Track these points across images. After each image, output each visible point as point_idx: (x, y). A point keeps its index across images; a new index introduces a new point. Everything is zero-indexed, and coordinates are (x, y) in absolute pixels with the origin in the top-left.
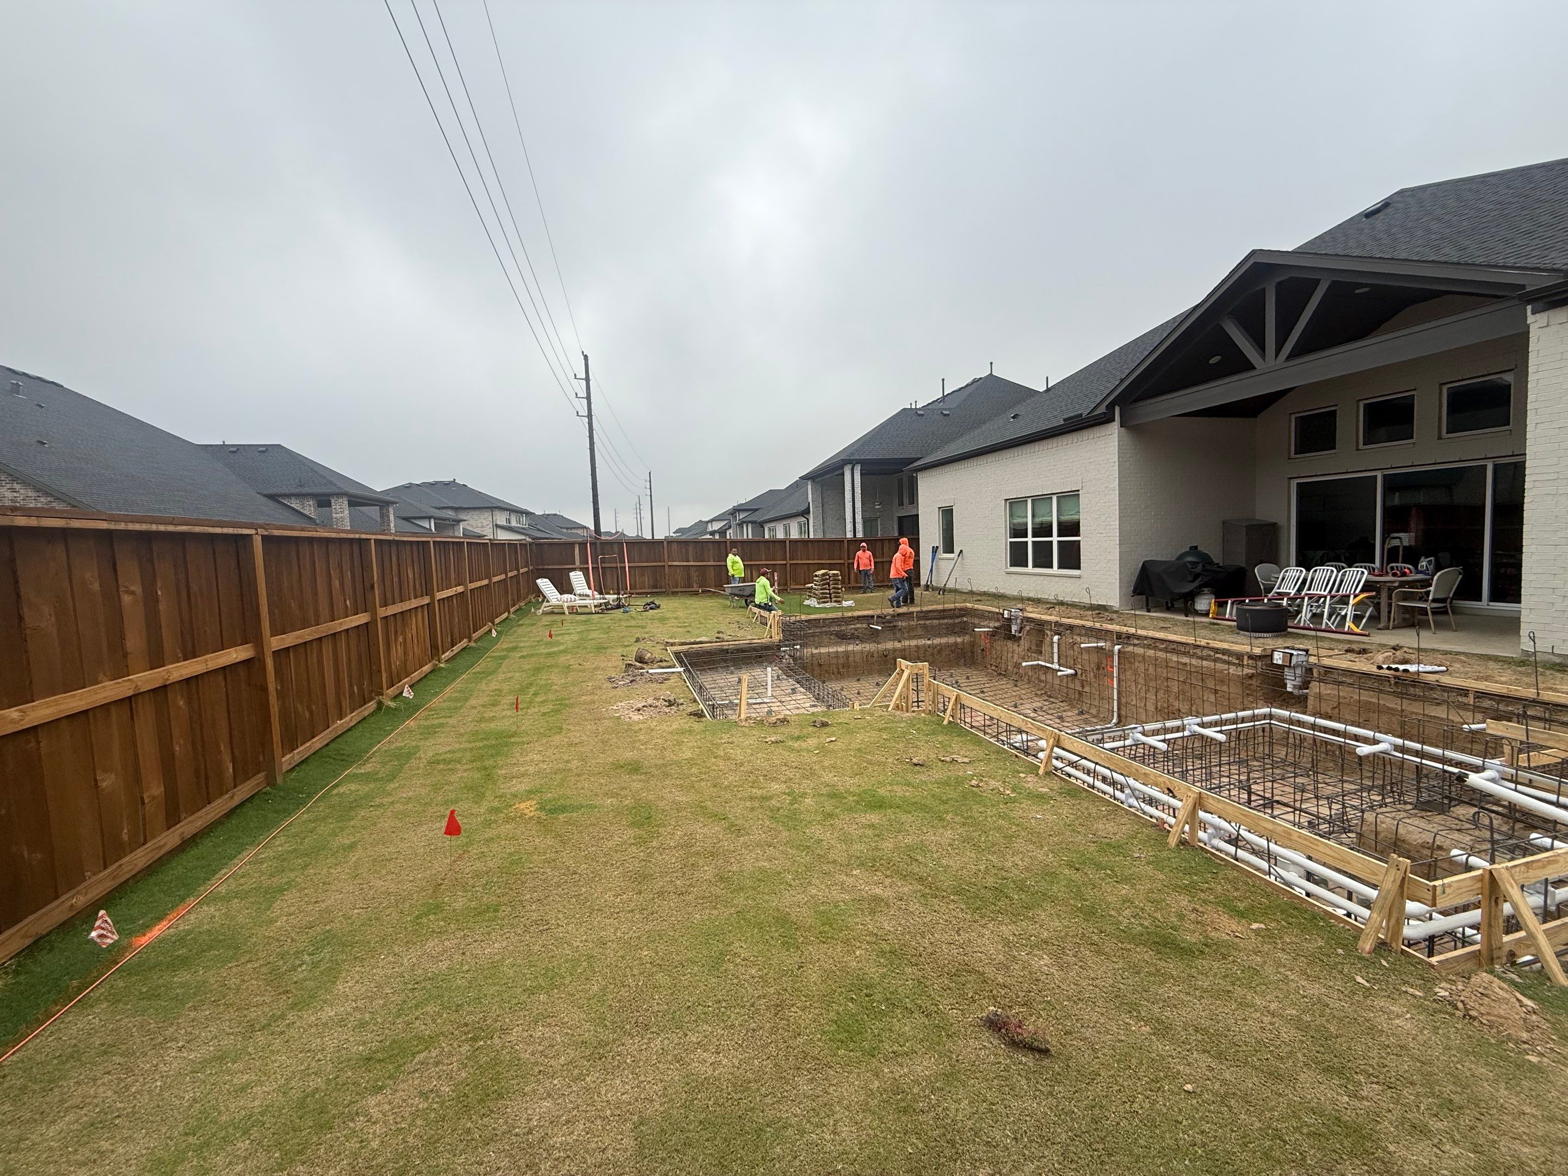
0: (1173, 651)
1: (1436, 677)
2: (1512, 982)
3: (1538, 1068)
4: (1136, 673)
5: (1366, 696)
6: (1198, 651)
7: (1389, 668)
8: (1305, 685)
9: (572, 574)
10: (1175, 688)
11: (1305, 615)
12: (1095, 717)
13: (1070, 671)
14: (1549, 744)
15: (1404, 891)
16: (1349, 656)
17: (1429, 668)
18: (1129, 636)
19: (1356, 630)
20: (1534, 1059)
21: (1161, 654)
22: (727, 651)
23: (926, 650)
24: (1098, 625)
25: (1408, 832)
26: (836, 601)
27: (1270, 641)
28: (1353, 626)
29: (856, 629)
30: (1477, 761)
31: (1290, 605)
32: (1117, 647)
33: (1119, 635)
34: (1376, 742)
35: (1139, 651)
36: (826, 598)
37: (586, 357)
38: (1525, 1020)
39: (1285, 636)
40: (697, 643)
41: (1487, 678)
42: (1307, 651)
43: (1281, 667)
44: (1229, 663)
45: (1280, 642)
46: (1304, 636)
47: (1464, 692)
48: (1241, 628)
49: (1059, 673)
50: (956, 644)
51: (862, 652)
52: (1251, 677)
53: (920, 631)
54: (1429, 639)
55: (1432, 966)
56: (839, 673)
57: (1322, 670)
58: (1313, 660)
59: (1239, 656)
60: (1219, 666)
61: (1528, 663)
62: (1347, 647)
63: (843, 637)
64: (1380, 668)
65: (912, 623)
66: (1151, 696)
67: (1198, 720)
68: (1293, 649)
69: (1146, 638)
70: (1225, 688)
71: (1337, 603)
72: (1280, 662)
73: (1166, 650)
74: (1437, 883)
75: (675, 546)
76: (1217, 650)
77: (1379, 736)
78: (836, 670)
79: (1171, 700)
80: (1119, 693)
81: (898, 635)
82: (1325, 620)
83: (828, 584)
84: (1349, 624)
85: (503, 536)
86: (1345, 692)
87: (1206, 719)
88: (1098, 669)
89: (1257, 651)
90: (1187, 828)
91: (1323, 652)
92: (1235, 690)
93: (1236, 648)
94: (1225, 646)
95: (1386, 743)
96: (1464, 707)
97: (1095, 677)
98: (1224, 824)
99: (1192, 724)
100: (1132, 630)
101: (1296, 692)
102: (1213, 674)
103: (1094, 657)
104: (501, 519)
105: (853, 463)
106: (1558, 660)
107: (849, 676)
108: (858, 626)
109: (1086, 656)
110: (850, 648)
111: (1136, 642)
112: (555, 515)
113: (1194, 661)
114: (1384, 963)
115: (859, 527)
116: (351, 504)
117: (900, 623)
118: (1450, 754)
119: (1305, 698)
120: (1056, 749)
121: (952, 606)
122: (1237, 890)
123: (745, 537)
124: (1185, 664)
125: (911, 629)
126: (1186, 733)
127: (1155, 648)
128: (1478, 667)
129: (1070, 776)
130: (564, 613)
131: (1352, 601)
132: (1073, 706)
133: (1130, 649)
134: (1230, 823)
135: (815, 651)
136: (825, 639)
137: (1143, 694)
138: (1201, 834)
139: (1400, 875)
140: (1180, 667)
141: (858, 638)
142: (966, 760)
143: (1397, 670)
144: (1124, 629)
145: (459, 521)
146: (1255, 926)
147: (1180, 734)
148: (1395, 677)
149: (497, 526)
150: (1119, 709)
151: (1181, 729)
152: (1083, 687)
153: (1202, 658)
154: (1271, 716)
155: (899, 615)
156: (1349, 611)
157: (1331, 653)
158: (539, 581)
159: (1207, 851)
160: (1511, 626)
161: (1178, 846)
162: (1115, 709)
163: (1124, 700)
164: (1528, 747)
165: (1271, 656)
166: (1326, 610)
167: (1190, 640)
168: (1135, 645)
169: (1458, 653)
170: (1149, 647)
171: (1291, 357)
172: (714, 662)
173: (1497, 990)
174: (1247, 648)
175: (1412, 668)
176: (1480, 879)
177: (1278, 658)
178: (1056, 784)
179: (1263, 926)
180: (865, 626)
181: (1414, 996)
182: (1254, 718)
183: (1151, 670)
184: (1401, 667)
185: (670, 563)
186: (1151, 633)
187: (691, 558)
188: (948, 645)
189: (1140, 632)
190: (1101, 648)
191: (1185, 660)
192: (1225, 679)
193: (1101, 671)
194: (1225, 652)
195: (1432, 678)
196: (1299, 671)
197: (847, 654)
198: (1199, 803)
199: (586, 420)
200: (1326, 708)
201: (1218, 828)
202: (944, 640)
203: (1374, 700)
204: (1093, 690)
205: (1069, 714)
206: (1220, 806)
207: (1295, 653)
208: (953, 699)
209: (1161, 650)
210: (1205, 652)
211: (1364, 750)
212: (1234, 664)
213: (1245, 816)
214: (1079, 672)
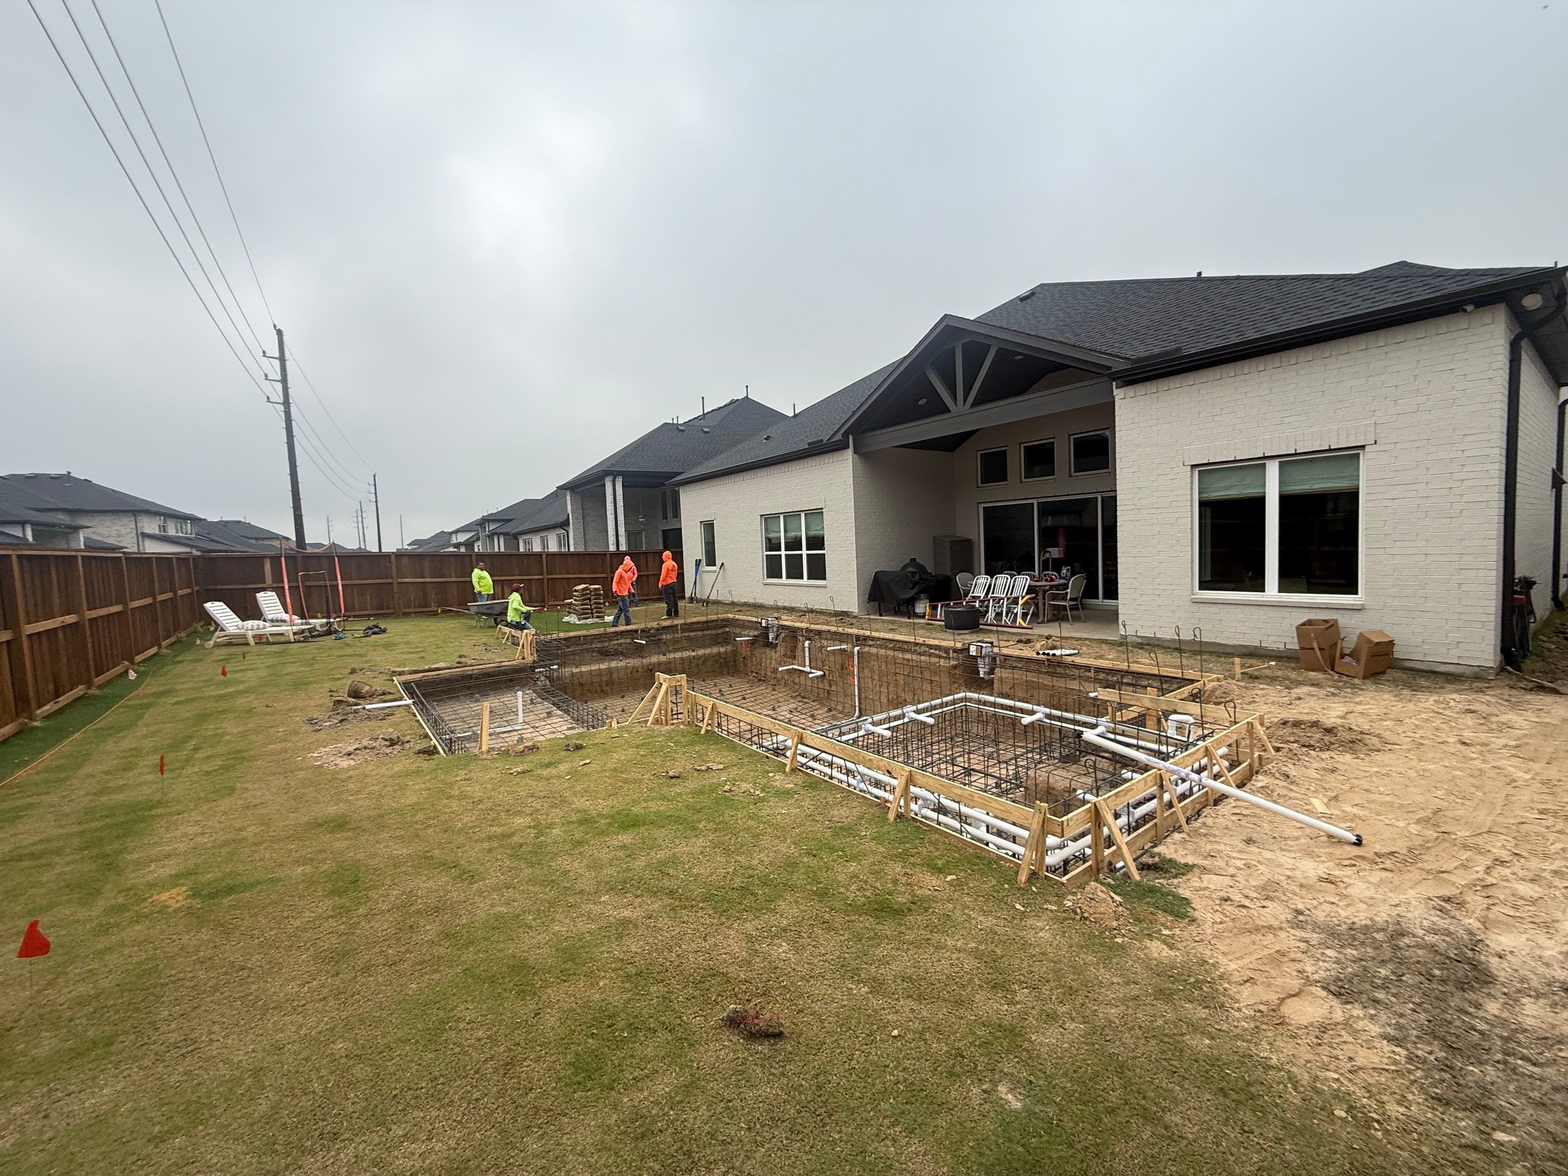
0: (900, 649)
1: (1072, 658)
2: (1109, 885)
3: (1122, 947)
4: (872, 671)
5: (1031, 677)
6: (917, 648)
7: (1044, 654)
8: (992, 671)
9: (260, 596)
10: (901, 680)
11: (991, 615)
12: (841, 712)
13: (820, 673)
14: (1132, 703)
15: (1045, 831)
16: (1020, 646)
17: (1068, 652)
18: (866, 638)
19: (1024, 625)
20: (1119, 940)
21: (890, 653)
22: (470, 677)
23: (691, 662)
24: (840, 630)
25: (1056, 781)
26: (598, 617)
27: (967, 637)
28: (1022, 622)
29: (620, 645)
30: (1092, 720)
31: (981, 606)
32: (856, 649)
33: (858, 638)
34: (1032, 713)
35: (873, 650)
36: (587, 613)
37: (280, 333)
38: (1115, 912)
39: (976, 632)
40: (433, 670)
41: (1101, 657)
42: (992, 643)
43: (975, 658)
44: (940, 657)
45: (974, 637)
46: (991, 631)
47: (1087, 668)
48: (948, 627)
49: (811, 676)
50: (719, 654)
51: (626, 668)
52: (955, 667)
53: (685, 644)
54: (1067, 630)
55: (1063, 884)
56: (602, 691)
57: (1002, 658)
58: (996, 650)
59: (946, 650)
60: (934, 660)
61: (1123, 644)
62: (1018, 638)
63: (605, 654)
64: (1038, 654)
65: (677, 635)
66: (884, 689)
67: (914, 708)
68: (983, 642)
69: (879, 639)
70: (937, 679)
71: (1011, 603)
72: (974, 654)
73: (894, 649)
74: (1064, 819)
75: (405, 560)
76: (930, 647)
77: (1036, 708)
78: (599, 689)
79: (899, 691)
80: (859, 689)
81: (663, 649)
82: (1004, 618)
83: (589, 599)
84: (1019, 620)
85: (152, 548)
86: (1017, 674)
87: (920, 706)
88: (842, 669)
89: (959, 645)
90: (902, 803)
91: (1003, 643)
92: (945, 679)
93: (944, 644)
94: (936, 642)
95: (1041, 712)
96: (1088, 679)
97: (840, 676)
98: (929, 795)
99: (910, 711)
100: (868, 633)
101: (986, 677)
102: (929, 667)
103: (839, 659)
104: (151, 526)
105: (614, 474)
106: (1139, 640)
107: (613, 694)
108: (621, 641)
109: (832, 658)
110: (614, 664)
111: (871, 643)
112: (239, 522)
113: (915, 657)
114: (1034, 889)
115: (623, 540)
117: (664, 637)
118: (1079, 717)
119: (992, 681)
120: (800, 746)
121: (714, 617)
122: (938, 850)
123: (496, 550)
124: (908, 660)
125: (676, 641)
126: (906, 720)
127: (886, 648)
128: (1096, 649)
129: (813, 770)
130: (248, 644)
131: (1021, 602)
132: (823, 705)
133: (866, 649)
134: (933, 793)
135: (575, 670)
136: (587, 657)
137: (878, 689)
138: (913, 806)
139: (1042, 816)
140: (905, 662)
141: (622, 653)
142: (721, 767)
143: (1048, 654)
144: (861, 632)
145: (76, 529)
146: (949, 878)
147: (901, 722)
148: (1048, 660)
149: (145, 536)
150: (860, 703)
151: (903, 716)
152: (830, 686)
153: (920, 654)
154: (965, 699)
155: (664, 628)
156: (1019, 610)
157: (1008, 644)
158: (208, 605)
159: (917, 821)
160: (1112, 617)
161: (895, 819)
162: (857, 704)
163: (863, 695)
164: (1122, 706)
165: (969, 648)
166: (1004, 609)
167: (911, 639)
168: (870, 646)
169: (1086, 639)
170: (881, 647)
171: (973, 405)
172: (454, 691)
173: (1100, 894)
174: (951, 644)
175: (1058, 652)
176: (1089, 810)
177: (973, 651)
178: (800, 779)
179: (954, 877)
180: (628, 641)
181: (1051, 911)
182: (954, 702)
183: (884, 667)
184: (1051, 652)
185: (400, 580)
186: (882, 635)
187: (427, 572)
188: (712, 656)
189: (875, 634)
190: (844, 650)
191: (908, 656)
192: (937, 671)
193: (845, 671)
194: (937, 648)
195: (1069, 659)
196: (987, 660)
197: (610, 671)
198: (910, 781)
199: (282, 408)
200: (1006, 689)
201: (925, 800)
202: (708, 651)
203: (1035, 680)
204: (840, 689)
205: (820, 712)
206: (925, 780)
207: (984, 645)
208: (710, 707)
209: (890, 649)
210: (923, 649)
211: (1027, 720)
212: (943, 657)
213: (942, 786)
214: (827, 673)
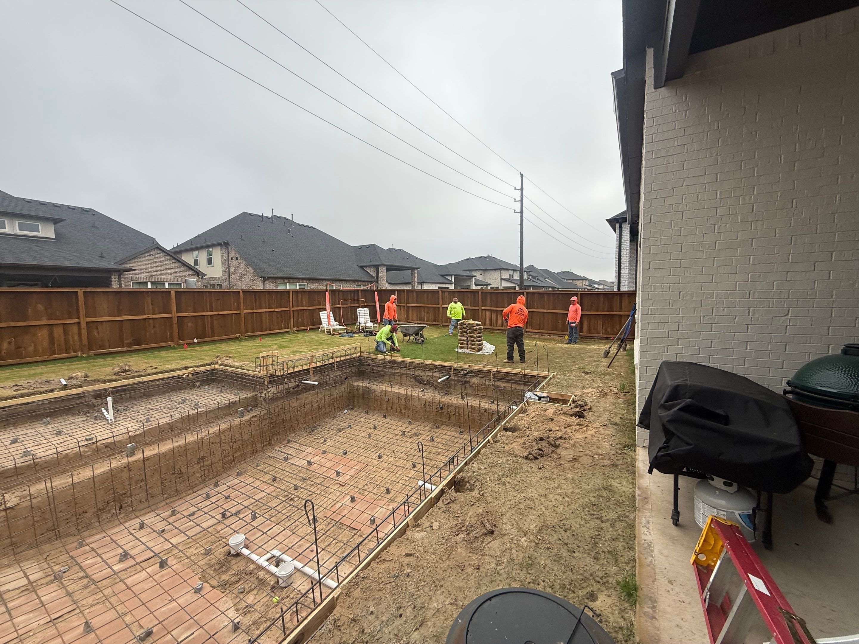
9: (359, 310)
29: (431, 377)
37: (522, 176)
63: (419, 381)
65: (487, 382)
104: (506, 275)
116: (387, 270)
125: (485, 388)
149: (502, 279)
199: (519, 214)
